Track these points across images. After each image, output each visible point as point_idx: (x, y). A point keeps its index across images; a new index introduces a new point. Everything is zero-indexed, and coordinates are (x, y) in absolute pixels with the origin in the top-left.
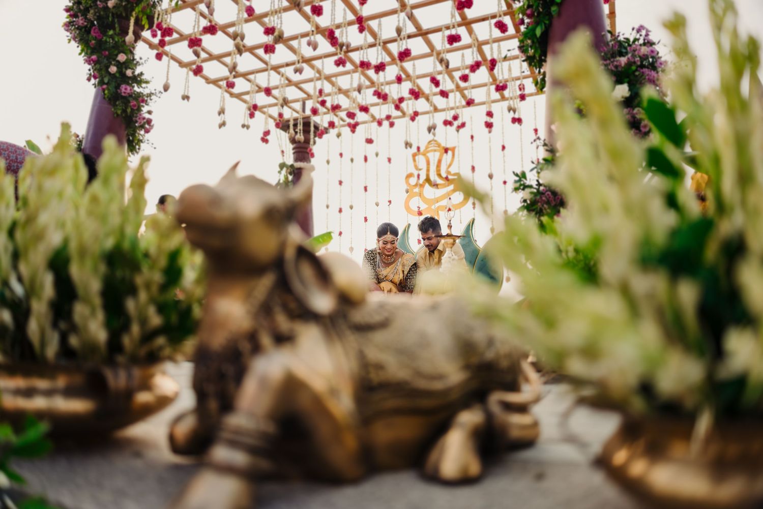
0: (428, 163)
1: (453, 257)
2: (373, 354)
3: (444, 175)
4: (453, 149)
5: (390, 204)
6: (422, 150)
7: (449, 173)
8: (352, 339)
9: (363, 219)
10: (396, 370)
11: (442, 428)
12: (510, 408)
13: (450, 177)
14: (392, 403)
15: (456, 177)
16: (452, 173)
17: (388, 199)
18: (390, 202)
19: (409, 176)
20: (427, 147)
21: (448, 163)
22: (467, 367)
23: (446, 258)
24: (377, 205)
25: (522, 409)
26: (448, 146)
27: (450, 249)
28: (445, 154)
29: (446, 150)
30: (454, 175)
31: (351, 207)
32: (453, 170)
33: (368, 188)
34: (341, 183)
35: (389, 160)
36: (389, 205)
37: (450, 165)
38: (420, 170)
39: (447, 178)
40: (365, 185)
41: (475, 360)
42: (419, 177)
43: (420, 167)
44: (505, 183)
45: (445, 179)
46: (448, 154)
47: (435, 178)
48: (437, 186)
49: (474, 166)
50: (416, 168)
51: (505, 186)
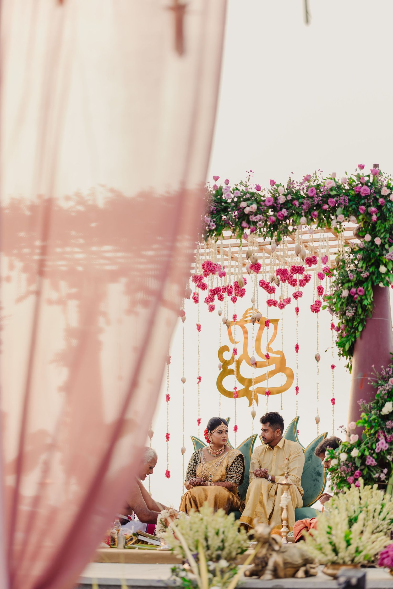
0: (246, 336)
1: (288, 497)
2: (286, 557)
3: (265, 353)
4: (275, 322)
5: (199, 382)
6: (238, 319)
7: (269, 349)
8: (282, 554)
10: (289, 560)
11: (297, 571)
12: (311, 568)
13: (271, 355)
14: (290, 566)
15: (279, 356)
16: (274, 350)
17: (197, 376)
18: (200, 378)
19: (224, 349)
20: (244, 316)
21: (269, 339)
22: (303, 559)
23: (283, 497)
24: (183, 381)
25: (314, 568)
26: (269, 318)
27: (286, 492)
28: (266, 328)
29: (267, 323)
30: (277, 352)
32: (275, 346)
35: (199, 327)
36: (198, 383)
37: (272, 340)
38: (237, 343)
39: (267, 357)
41: (304, 558)
42: (235, 351)
43: (236, 340)
44: (333, 367)
45: (265, 358)
46: (269, 327)
47: (253, 354)
48: (255, 364)
49: (298, 344)
50: (232, 340)
51: (333, 371)
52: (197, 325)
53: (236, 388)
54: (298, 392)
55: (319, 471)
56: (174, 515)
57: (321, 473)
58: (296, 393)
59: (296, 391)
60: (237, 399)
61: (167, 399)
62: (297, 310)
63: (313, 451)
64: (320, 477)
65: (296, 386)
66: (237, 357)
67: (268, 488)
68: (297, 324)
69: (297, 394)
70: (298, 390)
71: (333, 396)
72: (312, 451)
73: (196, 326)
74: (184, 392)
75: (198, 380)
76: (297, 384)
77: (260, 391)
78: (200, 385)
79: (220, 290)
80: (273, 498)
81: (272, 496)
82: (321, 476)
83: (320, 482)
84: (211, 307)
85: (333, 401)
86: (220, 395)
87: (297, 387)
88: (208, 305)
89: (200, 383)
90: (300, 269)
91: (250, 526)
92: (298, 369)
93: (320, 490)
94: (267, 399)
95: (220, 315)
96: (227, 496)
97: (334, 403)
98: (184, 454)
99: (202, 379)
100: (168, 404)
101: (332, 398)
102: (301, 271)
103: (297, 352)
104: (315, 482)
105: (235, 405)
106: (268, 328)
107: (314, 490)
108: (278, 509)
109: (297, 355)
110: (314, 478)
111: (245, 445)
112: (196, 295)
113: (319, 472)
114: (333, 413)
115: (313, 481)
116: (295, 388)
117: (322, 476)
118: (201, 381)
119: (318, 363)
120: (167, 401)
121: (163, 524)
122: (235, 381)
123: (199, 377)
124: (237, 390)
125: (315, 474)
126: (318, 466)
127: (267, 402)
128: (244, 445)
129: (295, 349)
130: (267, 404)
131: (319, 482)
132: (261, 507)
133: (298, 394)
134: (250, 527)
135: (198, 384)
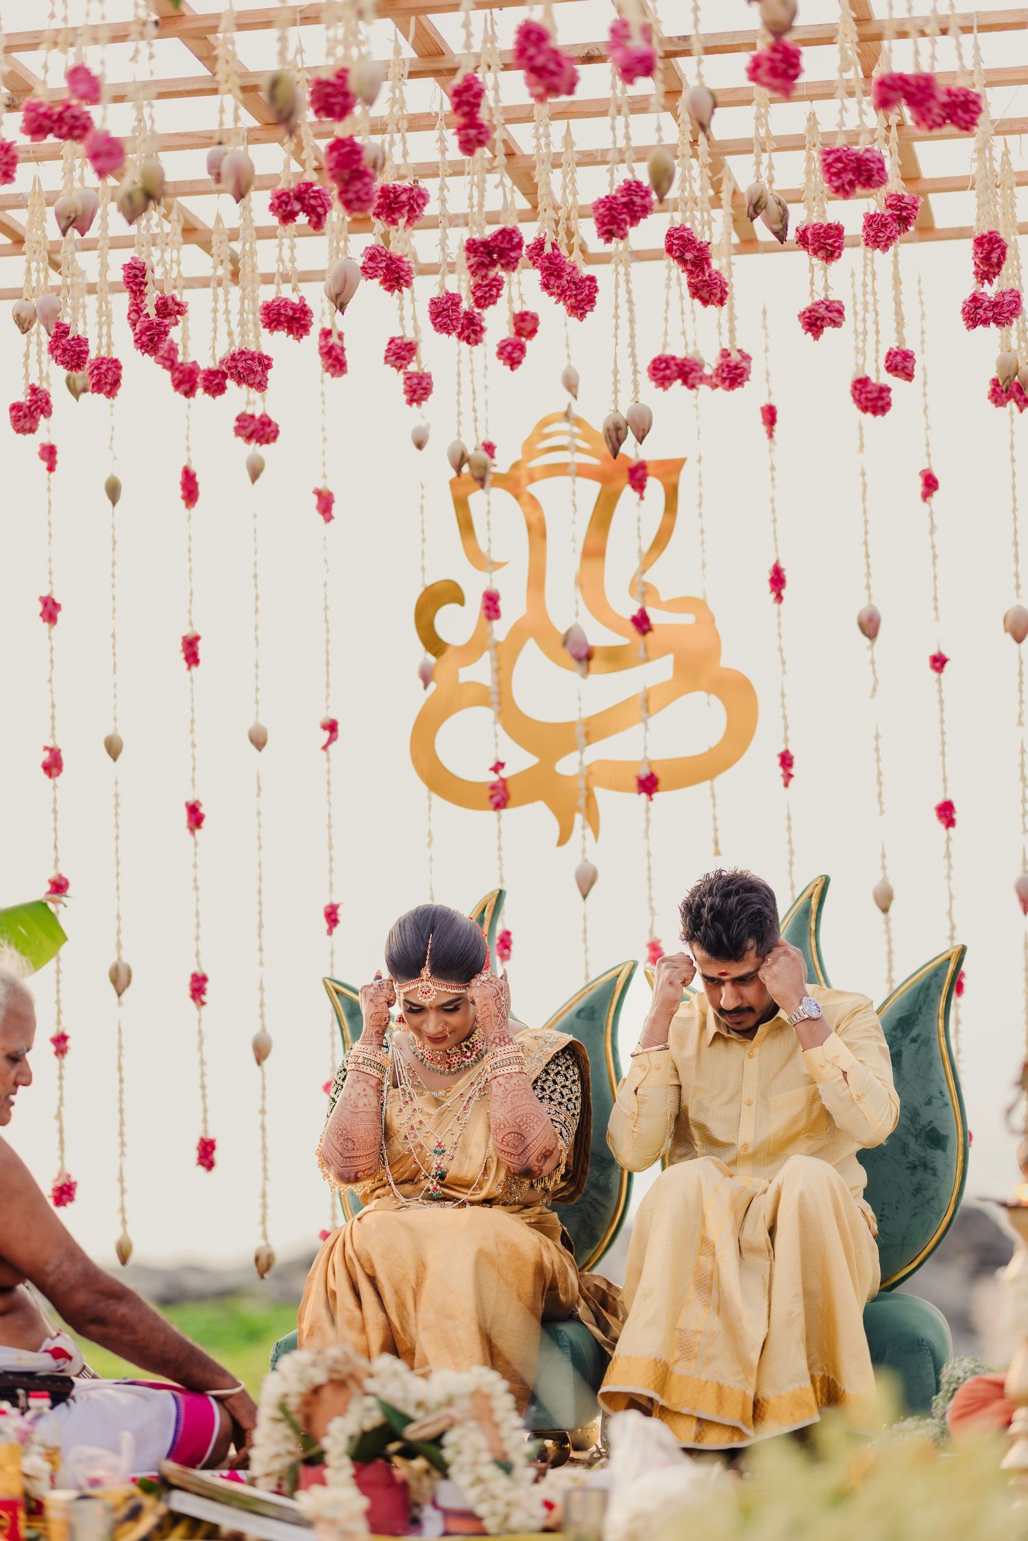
0: (537, 531)
3: (627, 606)
4: (671, 470)
5: (330, 741)
7: (643, 590)
9: (184, 814)
13: (655, 616)
15: (688, 619)
16: (665, 596)
17: (321, 717)
18: (332, 727)
19: (440, 594)
20: (530, 449)
24: (259, 741)
26: (646, 454)
29: (638, 476)
30: (680, 605)
31: (113, 748)
33: (202, 649)
34: (50, 610)
35: (325, 504)
36: (325, 748)
38: (495, 566)
39: (642, 623)
40: (187, 631)
42: (491, 605)
43: (496, 557)
44: (939, 662)
45: (631, 628)
46: (646, 492)
47: (577, 614)
48: (585, 657)
49: (782, 565)
50: (478, 559)
51: (939, 681)
52: (319, 493)
53: (498, 766)
54: (790, 776)
55: (936, 1124)
56: (352, 1376)
57: (943, 1132)
58: (781, 781)
59: (781, 771)
60: (503, 812)
61: (190, 820)
62: (770, 415)
63: (903, 1031)
64: (939, 1152)
65: (782, 749)
66: (500, 629)
67: (735, 1213)
68: (773, 479)
69: (786, 785)
70: (790, 765)
71: (945, 789)
72: (899, 1034)
73: (315, 499)
74: (259, 789)
75: (327, 734)
76: (786, 740)
77: (609, 775)
78: (331, 756)
79: (516, 240)
80: (762, 1262)
81: (754, 1250)
82: (944, 1149)
83: (940, 1174)
84: (415, 381)
85: (946, 812)
86: (430, 798)
87: (787, 752)
88: (400, 377)
89: (331, 747)
90: (963, 103)
91: (662, 1402)
92: (784, 672)
93: (943, 1210)
94: (647, 811)
95: (420, 445)
96: (532, 1257)
97: (950, 823)
98: (266, 1063)
99: (340, 728)
100: (196, 844)
101: (939, 800)
102: (967, 110)
103: (779, 598)
104: (920, 1174)
105: (499, 837)
106: (642, 498)
107: (914, 1215)
108: (791, 1312)
109: (779, 614)
110: (911, 1158)
111: (582, 1014)
112: (334, 340)
113: (934, 1130)
114: (950, 867)
115: (908, 1172)
116: (778, 760)
117: (950, 1146)
118: (335, 739)
119: (871, 647)
120: (192, 831)
121: (293, 1426)
122: (496, 735)
123: (326, 721)
124: (504, 773)
125: (916, 1137)
126: (929, 1102)
127: (648, 821)
128: (579, 1014)
129: (768, 586)
130: (646, 831)
131: (935, 1174)
132: (707, 1305)
133: (792, 782)
134: (662, 1407)
135: (323, 753)
